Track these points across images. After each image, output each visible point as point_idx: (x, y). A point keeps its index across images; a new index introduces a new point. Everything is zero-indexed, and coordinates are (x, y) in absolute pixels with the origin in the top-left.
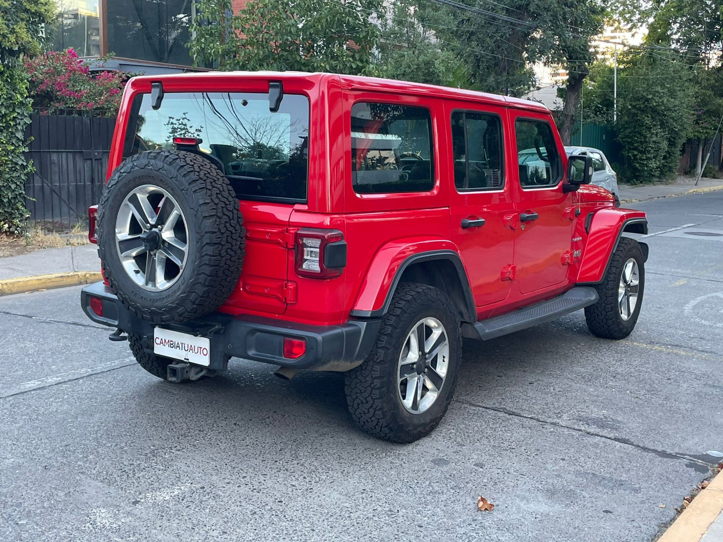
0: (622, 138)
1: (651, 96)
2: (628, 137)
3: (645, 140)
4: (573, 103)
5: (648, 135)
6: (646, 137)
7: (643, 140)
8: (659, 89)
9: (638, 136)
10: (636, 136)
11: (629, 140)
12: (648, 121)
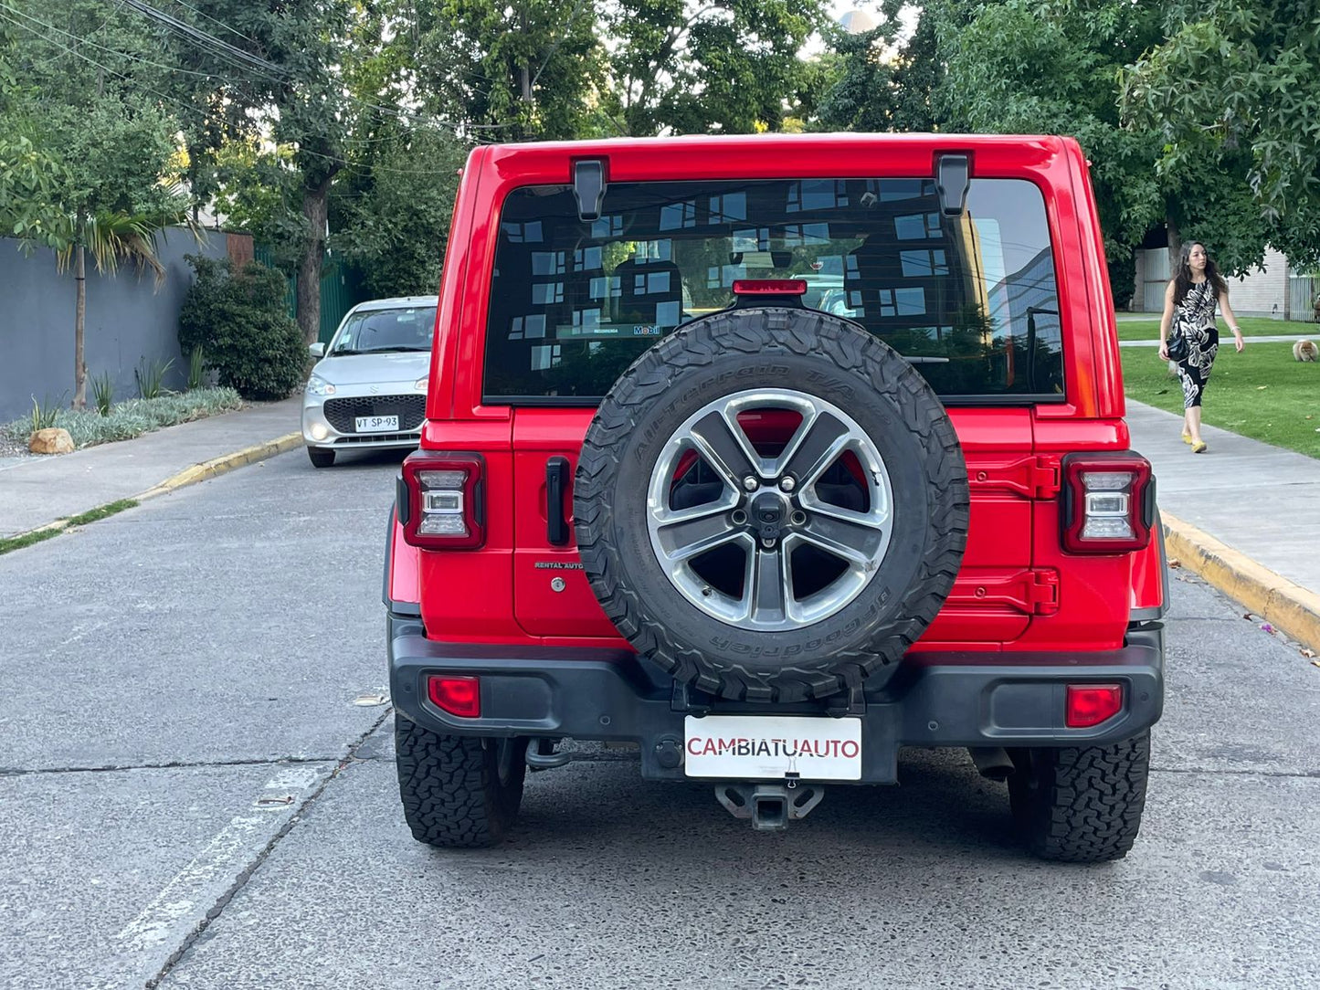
0: (377, 281)
1: (423, 207)
2: (387, 278)
3: (417, 283)
4: (319, 219)
5: (422, 275)
6: (419, 278)
7: (414, 283)
8: (434, 193)
9: (405, 276)
10: (400, 277)
11: (390, 284)
12: (421, 250)
